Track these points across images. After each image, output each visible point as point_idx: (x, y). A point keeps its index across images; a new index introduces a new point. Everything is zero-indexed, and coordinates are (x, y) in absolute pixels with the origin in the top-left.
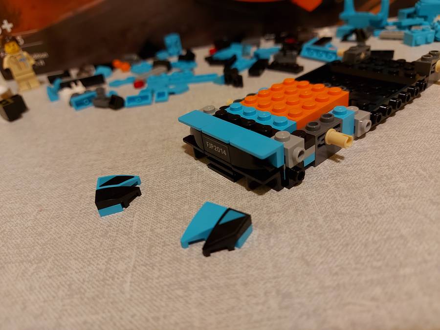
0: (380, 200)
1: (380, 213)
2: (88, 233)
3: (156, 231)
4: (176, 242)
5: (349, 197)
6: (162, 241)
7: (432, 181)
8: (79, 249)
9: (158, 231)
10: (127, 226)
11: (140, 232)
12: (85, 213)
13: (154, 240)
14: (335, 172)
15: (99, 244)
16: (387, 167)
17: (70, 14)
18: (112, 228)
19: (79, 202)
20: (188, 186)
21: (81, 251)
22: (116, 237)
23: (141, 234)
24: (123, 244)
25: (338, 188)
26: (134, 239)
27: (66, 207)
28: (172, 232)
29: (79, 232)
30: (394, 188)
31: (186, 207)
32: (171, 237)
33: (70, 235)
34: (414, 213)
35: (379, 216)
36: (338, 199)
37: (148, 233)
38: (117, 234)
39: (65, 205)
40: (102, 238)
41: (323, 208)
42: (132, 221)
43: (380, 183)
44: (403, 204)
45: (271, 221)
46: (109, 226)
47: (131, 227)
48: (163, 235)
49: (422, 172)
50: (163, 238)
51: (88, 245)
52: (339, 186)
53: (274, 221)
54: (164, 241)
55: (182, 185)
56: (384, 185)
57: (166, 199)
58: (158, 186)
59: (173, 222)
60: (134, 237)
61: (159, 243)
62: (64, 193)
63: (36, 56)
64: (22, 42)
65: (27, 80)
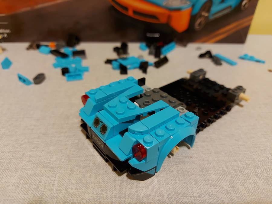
0: (200, 186)
1: (199, 196)
2: (26, 185)
3: (69, 190)
4: (80, 201)
5: (184, 181)
6: (72, 199)
7: (230, 177)
8: (20, 197)
9: (70, 190)
10: (51, 184)
11: (59, 190)
12: (25, 169)
13: (67, 198)
14: (178, 161)
15: (33, 195)
16: (207, 162)
17: (28, 9)
18: (41, 184)
19: (22, 159)
20: (91, 158)
21: (21, 199)
22: (43, 191)
23: (59, 192)
24: (48, 198)
25: (178, 173)
26: (55, 195)
27: (13, 162)
28: (78, 194)
29: (21, 184)
30: (209, 178)
31: (89, 175)
32: (77, 197)
33: (14, 185)
34: (217, 198)
35: (198, 198)
36: (177, 182)
37: (64, 191)
38: (44, 189)
39: (13, 160)
40: (35, 191)
41: (168, 188)
42: (55, 180)
43: (202, 173)
44: (212, 191)
45: (138, 193)
46: (40, 182)
47: (53, 185)
48: (72, 194)
49: (225, 169)
50: (72, 196)
51: (25, 195)
52: (179, 172)
53: (140, 194)
54: (73, 199)
55: (87, 156)
56: (204, 175)
57: (77, 166)
58: (73, 154)
59: (79, 185)
60: (55, 193)
61: (69, 200)
62: (12, 150)
63: (2, 31)
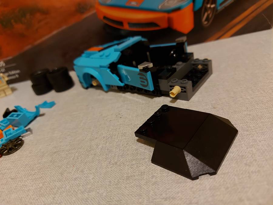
17: (30, 46)
63: (13, 72)
64: (4, 65)
65: (4, 90)
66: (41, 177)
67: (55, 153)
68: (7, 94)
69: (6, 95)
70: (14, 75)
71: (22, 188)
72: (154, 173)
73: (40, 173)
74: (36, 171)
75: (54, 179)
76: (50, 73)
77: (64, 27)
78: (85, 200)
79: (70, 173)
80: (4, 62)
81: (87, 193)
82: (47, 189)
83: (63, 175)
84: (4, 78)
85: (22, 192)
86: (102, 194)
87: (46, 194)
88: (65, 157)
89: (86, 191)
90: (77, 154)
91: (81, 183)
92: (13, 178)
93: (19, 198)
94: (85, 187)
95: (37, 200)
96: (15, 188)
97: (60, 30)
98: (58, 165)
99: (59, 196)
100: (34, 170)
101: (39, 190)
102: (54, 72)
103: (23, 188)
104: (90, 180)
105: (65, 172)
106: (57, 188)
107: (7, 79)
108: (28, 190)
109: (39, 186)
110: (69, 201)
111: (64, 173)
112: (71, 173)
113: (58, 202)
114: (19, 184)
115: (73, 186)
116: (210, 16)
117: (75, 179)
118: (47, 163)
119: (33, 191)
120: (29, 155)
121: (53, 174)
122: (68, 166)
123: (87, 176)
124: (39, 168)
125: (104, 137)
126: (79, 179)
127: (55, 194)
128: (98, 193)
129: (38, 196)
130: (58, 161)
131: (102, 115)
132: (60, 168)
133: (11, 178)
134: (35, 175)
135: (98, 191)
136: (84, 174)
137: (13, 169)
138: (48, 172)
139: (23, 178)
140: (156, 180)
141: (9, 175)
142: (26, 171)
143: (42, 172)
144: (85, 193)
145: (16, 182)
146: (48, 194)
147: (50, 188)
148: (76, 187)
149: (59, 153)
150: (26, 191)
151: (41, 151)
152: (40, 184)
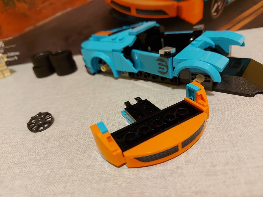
63: (12, 54)
64: (3, 45)
65: (2, 71)
66: (49, 163)
67: (62, 137)
68: (5, 75)
69: (4, 77)
70: (13, 56)
71: (27, 174)
72: (178, 163)
73: (46, 159)
74: (42, 157)
75: (64, 166)
76: (53, 55)
77: (69, 9)
78: (102, 191)
79: (81, 160)
80: (3, 43)
81: (103, 183)
82: (56, 177)
83: (73, 162)
84: (3, 58)
85: (27, 179)
86: (121, 184)
87: (55, 182)
88: (74, 142)
89: (101, 181)
90: (87, 140)
91: (95, 172)
92: (16, 162)
93: (24, 185)
94: (101, 176)
95: (45, 188)
96: (18, 173)
97: (65, 11)
98: (66, 151)
99: (71, 185)
100: (40, 155)
101: (46, 177)
102: (57, 54)
103: (29, 175)
104: (105, 169)
105: (76, 159)
106: (67, 175)
107: (6, 60)
108: (34, 177)
109: (46, 172)
110: (83, 191)
111: (74, 160)
112: (83, 160)
113: (70, 192)
114: (23, 169)
115: (86, 174)
116: (220, 7)
117: (88, 167)
118: (54, 148)
119: (39, 179)
120: (33, 139)
121: (61, 161)
122: (78, 152)
123: (101, 164)
124: (44, 153)
125: (116, 123)
126: (92, 167)
127: (66, 183)
128: (116, 183)
129: (46, 184)
130: (65, 146)
131: (110, 100)
132: (69, 154)
133: (14, 162)
134: (41, 160)
135: (116, 181)
136: (98, 162)
137: (15, 153)
138: (55, 158)
139: (28, 162)
140: (182, 172)
141: (10, 159)
142: (31, 156)
143: (49, 157)
144: (101, 183)
145: (20, 168)
146: (58, 182)
147: (59, 176)
148: (90, 176)
149: (67, 138)
150: (32, 178)
151: (46, 135)
152: (47, 170)
